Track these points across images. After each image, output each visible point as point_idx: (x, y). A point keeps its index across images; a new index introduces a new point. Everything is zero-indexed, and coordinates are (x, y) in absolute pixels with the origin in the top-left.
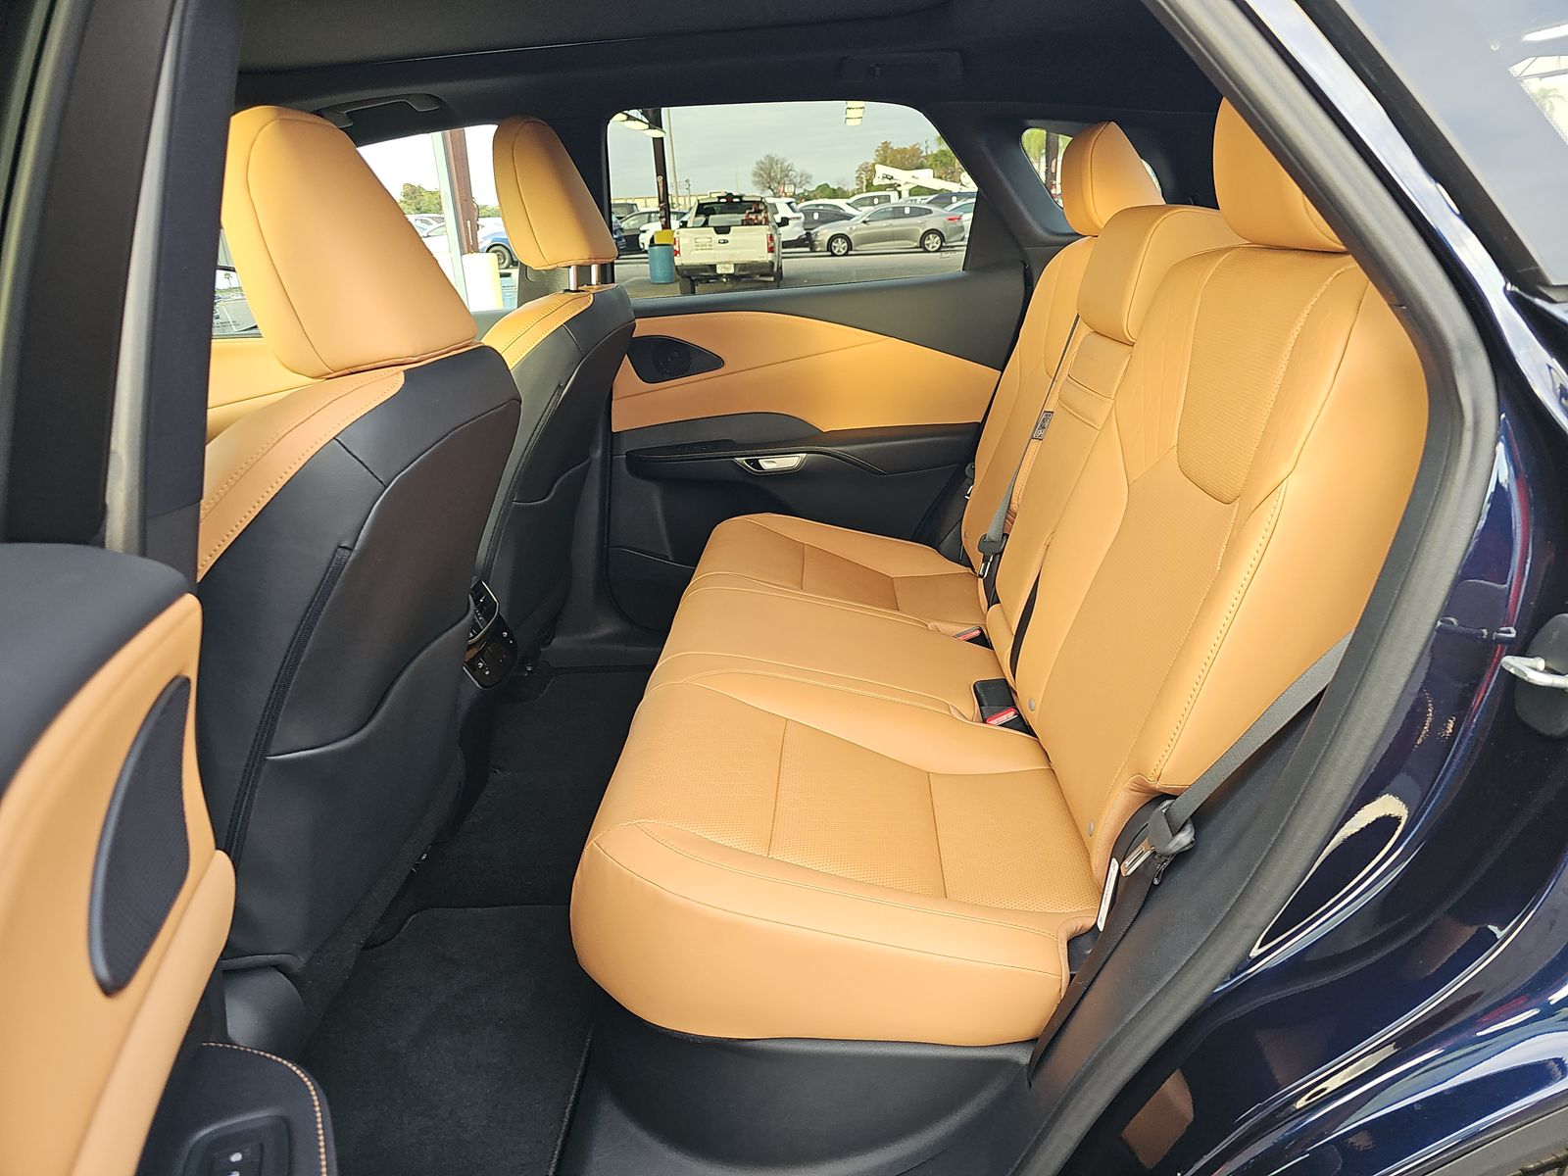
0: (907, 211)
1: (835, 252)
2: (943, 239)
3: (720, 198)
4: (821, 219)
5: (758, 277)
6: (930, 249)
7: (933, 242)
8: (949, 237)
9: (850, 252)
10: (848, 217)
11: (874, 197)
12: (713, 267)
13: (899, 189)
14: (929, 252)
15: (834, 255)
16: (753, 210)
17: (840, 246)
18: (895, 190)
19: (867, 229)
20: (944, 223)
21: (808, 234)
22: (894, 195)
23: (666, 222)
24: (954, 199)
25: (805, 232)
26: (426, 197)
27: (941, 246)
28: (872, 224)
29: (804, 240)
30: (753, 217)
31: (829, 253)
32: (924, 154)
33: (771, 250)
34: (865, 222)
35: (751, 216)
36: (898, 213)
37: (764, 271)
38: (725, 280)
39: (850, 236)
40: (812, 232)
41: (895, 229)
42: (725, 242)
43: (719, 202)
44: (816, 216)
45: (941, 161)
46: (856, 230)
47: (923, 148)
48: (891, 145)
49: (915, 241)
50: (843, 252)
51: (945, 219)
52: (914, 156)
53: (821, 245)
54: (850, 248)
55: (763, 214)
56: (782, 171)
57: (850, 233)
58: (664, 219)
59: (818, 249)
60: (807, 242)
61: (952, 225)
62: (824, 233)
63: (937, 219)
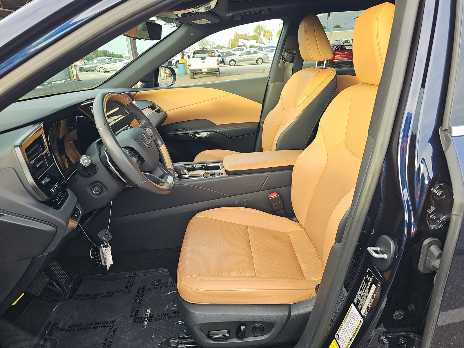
0: (252, 52)
1: (231, 65)
2: (263, 61)
3: (200, 49)
4: (226, 55)
5: (214, 72)
6: (259, 64)
7: (260, 61)
8: (264, 60)
9: (236, 65)
10: (235, 55)
11: (239, 48)
12: (201, 70)
13: (246, 46)
14: (258, 64)
15: (231, 66)
16: (211, 52)
17: (233, 63)
18: (245, 46)
19: (240, 58)
20: (263, 56)
21: (223, 60)
22: (245, 48)
23: (183, 57)
24: (264, 49)
25: (222, 59)
26: (99, 53)
27: (262, 62)
28: (242, 56)
29: (222, 61)
30: (211, 54)
31: (230, 65)
32: (248, 36)
33: (218, 64)
34: (240, 56)
35: (210, 54)
36: (249, 53)
37: (216, 71)
38: (204, 74)
39: (236, 60)
40: (224, 59)
41: (249, 58)
42: (204, 62)
43: (200, 50)
44: (224, 54)
45: (255, 38)
46: (237, 58)
47: (248, 34)
48: (238, 33)
49: (254, 61)
50: (234, 65)
51: (263, 54)
52: (245, 36)
53: (227, 63)
54: (236, 63)
55: (214, 53)
56: (206, 41)
57: (236, 59)
58: (182, 56)
59: (226, 64)
60: (223, 62)
61: (265, 56)
62: (227, 59)
63: (261, 55)
